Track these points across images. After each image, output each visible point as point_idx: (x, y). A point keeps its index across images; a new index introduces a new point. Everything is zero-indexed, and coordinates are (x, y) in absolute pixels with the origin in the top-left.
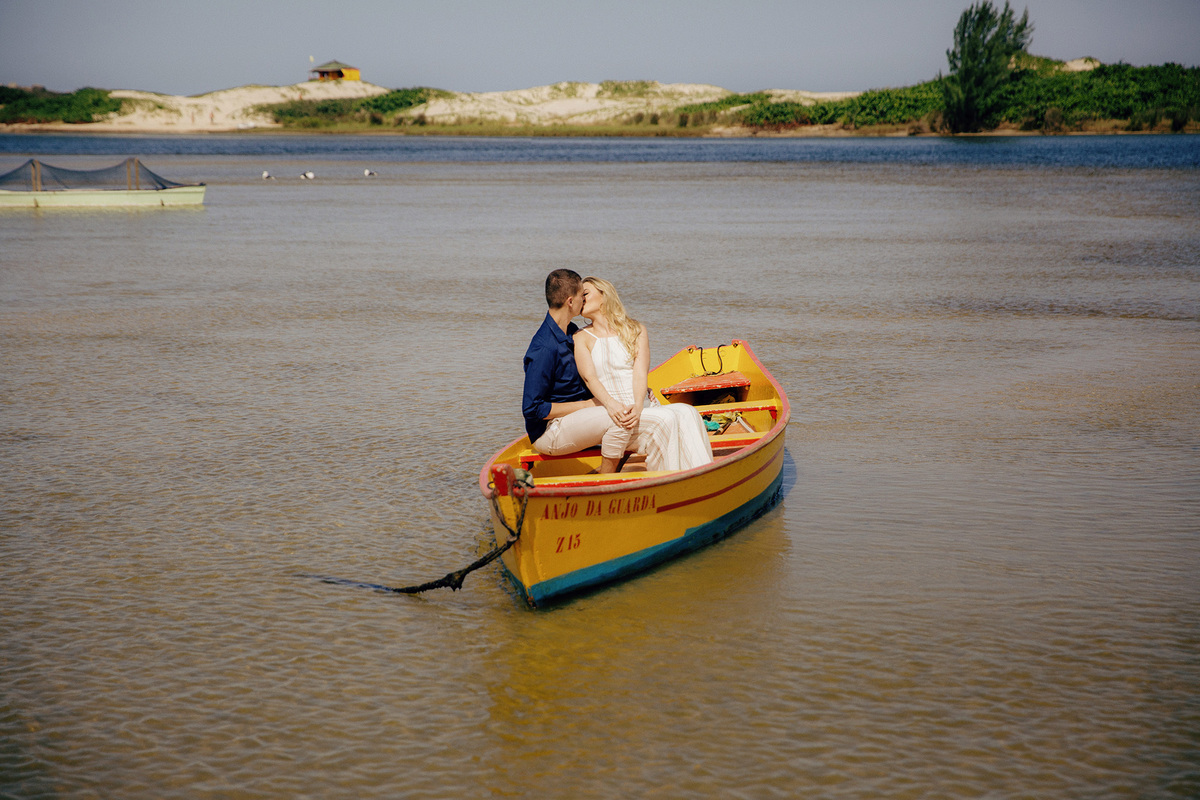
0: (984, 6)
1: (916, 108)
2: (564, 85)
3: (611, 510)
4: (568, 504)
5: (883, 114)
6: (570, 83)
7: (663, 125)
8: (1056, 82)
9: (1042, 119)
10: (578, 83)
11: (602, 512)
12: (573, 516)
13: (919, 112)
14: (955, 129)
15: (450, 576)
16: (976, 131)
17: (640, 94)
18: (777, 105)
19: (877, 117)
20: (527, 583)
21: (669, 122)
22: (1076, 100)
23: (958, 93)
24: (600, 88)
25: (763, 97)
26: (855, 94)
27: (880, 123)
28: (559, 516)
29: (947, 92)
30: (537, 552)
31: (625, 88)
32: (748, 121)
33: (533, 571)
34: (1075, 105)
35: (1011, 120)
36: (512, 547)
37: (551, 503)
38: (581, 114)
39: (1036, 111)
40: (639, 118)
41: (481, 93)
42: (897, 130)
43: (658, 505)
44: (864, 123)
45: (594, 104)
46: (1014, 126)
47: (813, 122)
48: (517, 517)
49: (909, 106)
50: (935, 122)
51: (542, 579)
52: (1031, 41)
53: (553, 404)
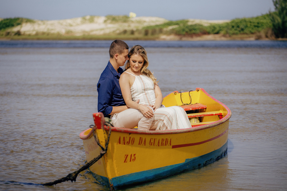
1: (258, 27)
2: (88, 17)
3: (151, 143)
4: (130, 138)
5: (242, 30)
6: (91, 16)
7: (136, 35)
10: (94, 16)
11: (146, 144)
12: (132, 144)
13: (260, 29)
14: (277, 36)
15: (70, 175)
18: (191, 26)
19: (240, 31)
20: (110, 177)
23: (279, 20)
24: (106, 18)
25: (184, 22)
26: (228, 21)
27: (241, 34)
28: (126, 143)
29: (273, 20)
30: (115, 161)
31: (117, 18)
32: (177, 33)
33: (113, 171)
36: (103, 157)
37: (122, 135)
38: (97, 30)
40: (125, 32)
42: (250, 37)
43: (173, 144)
44: (234, 34)
45: (103, 26)
47: (208, 33)
48: (106, 141)
49: (255, 26)
51: (117, 175)
53: (113, 107)
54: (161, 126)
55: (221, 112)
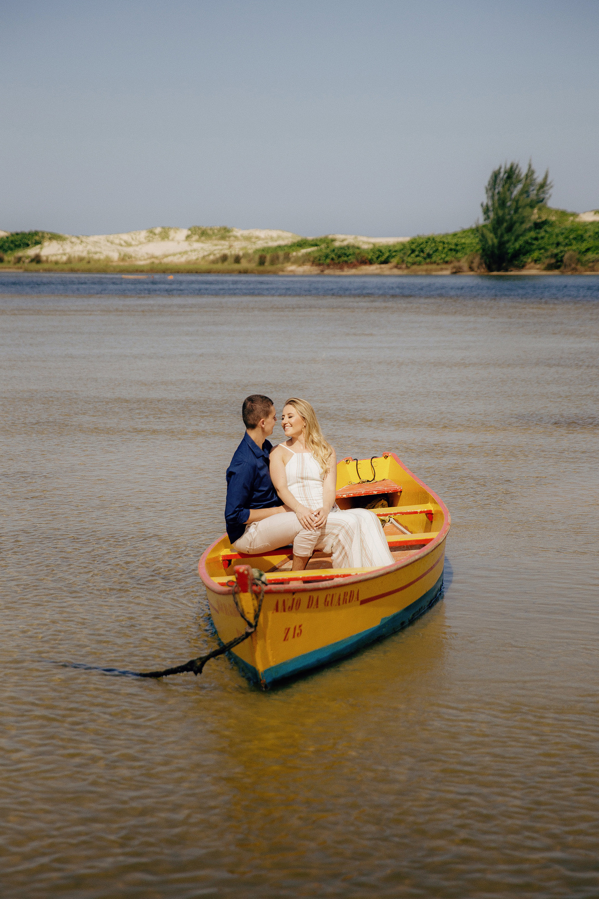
0: (512, 168)
1: (457, 251)
2: (158, 230)
3: (326, 603)
4: (294, 599)
5: (429, 256)
6: (163, 228)
7: (244, 264)
8: (572, 230)
9: (562, 261)
10: (170, 228)
11: (319, 605)
12: (297, 609)
13: (459, 255)
14: (490, 269)
15: (192, 663)
16: (507, 270)
17: (223, 238)
18: (341, 248)
19: (425, 259)
20: (261, 668)
21: (250, 261)
22: (589, 246)
23: (493, 239)
24: (189, 233)
25: (329, 242)
26: (406, 239)
27: (427, 264)
28: (287, 610)
29: (483, 238)
30: (269, 641)
31: (210, 232)
32: (316, 261)
33: (265, 657)
34: (588, 250)
35: (536, 261)
36: (250, 638)
37: (281, 598)
38: (174, 255)
39: (556, 255)
40: (224, 258)
41: (88, 236)
42: (442, 269)
43: (361, 598)
44: (414, 264)
45: (185, 246)
46: (538, 266)
47: (370, 262)
48: (255, 611)
49: (451, 250)
50: (472, 262)
51: (272, 664)
52: (550, 196)
53: (251, 510)
54: (335, 543)
55: (429, 507)
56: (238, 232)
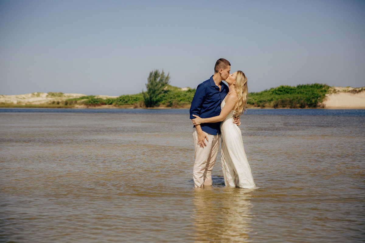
0: (156, 71)
1: (136, 100)
2: (36, 93)
5: (127, 102)
6: (38, 93)
7: (61, 105)
8: (176, 93)
9: (172, 104)
10: (40, 93)
13: (137, 102)
14: (147, 106)
16: (153, 107)
17: (60, 96)
18: (96, 99)
19: (125, 103)
21: (63, 104)
22: (181, 98)
23: (148, 96)
24: (47, 94)
25: (92, 97)
26: (118, 97)
27: (125, 105)
29: (144, 97)
31: (55, 94)
32: (86, 104)
34: (181, 100)
35: (163, 104)
38: (36, 101)
39: (170, 102)
40: (54, 103)
41: (7, 95)
42: (131, 107)
44: (121, 105)
45: (45, 99)
46: (164, 106)
47: (105, 104)
49: (134, 100)
50: (141, 104)
52: (170, 82)
56: (66, 94)
